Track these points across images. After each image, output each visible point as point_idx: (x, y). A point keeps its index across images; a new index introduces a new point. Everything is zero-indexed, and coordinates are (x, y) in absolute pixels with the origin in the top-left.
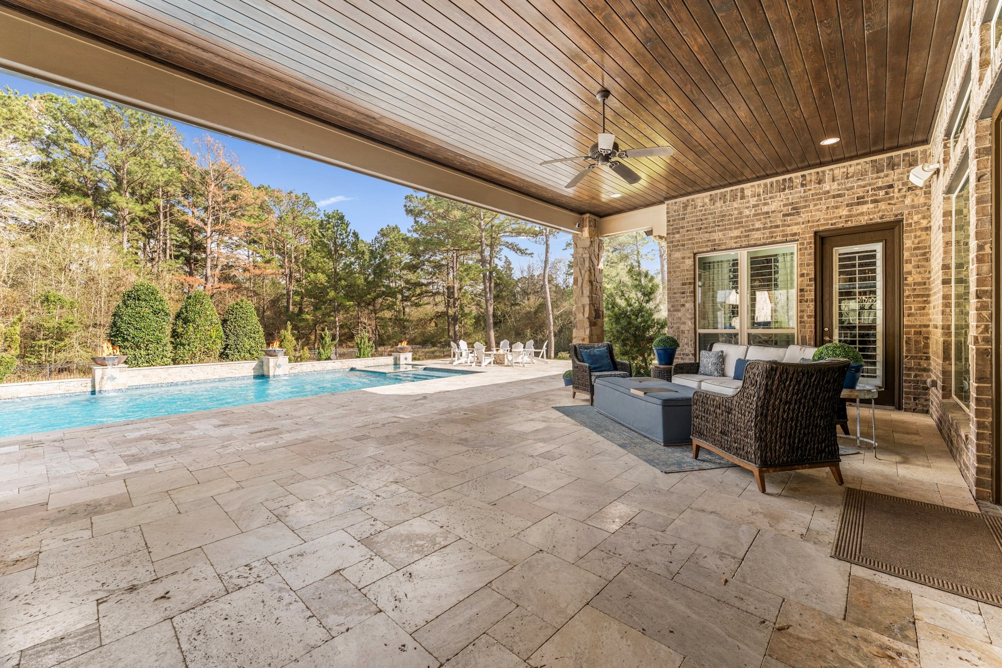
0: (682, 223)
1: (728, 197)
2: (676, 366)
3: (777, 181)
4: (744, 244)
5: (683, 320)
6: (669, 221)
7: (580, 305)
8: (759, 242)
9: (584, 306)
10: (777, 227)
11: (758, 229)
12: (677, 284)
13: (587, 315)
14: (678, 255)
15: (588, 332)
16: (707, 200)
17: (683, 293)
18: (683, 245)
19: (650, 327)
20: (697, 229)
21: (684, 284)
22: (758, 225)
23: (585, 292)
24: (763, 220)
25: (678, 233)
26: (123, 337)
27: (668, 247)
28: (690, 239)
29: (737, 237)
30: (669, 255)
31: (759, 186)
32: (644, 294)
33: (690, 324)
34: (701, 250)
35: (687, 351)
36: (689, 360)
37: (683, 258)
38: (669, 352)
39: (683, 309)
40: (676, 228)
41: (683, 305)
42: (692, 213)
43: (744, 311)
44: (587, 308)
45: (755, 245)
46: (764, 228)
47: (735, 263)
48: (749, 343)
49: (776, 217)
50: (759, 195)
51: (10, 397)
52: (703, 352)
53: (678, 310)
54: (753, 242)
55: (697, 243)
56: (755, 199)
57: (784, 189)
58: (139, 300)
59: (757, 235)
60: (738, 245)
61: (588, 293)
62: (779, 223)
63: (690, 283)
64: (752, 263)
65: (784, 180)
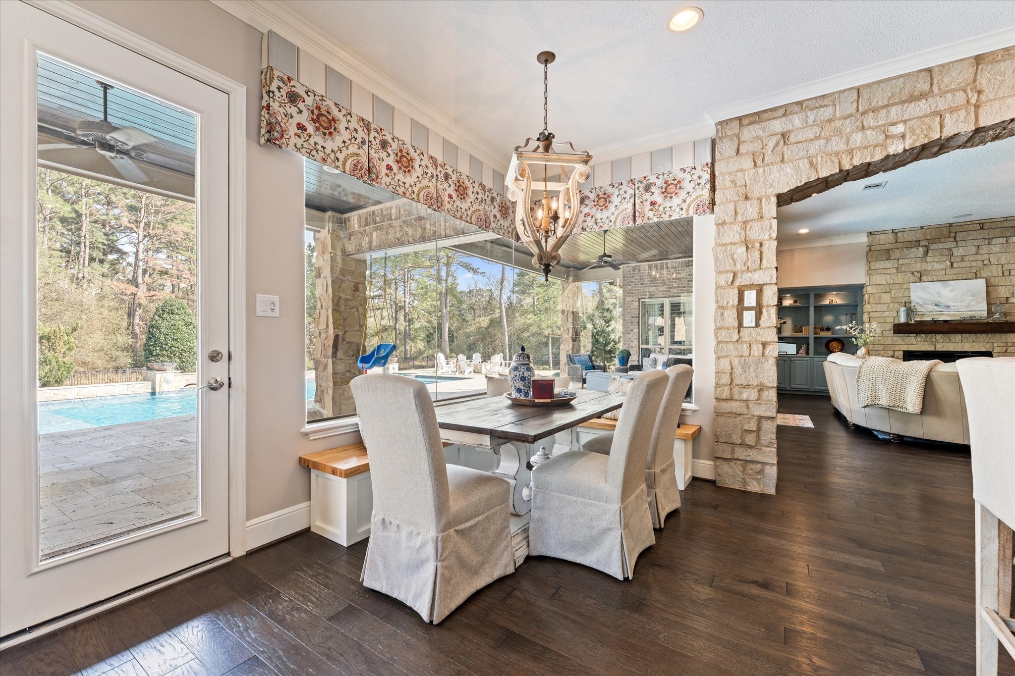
0: (632, 279)
1: (659, 266)
2: (630, 366)
3: (685, 261)
4: (668, 295)
5: (632, 339)
6: (624, 277)
7: (566, 328)
8: (675, 295)
9: (568, 329)
10: (685, 287)
11: (675, 288)
12: (628, 317)
13: (570, 335)
14: (629, 299)
15: (571, 346)
16: (647, 267)
17: (632, 323)
18: (632, 293)
19: (609, 343)
20: (641, 284)
21: (633, 317)
22: (675, 285)
23: (569, 319)
24: (678, 282)
25: (630, 285)
26: (161, 347)
27: (623, 294)
28: (637, 290)
29: (663, 291)
30: (624, 299)
31: (676, 262)
32: (605, 322)
33: (636, 342)
34: (643, 297)
35: (634, 359)
36: (636, 363)
37: (632, 301)
38: (625, 357)
39: (632, 333)
40: (628, 282)
41: (632, 330)
42: (638, 274)
43: (667, 331)
44: (571, 331)
45: (673, 297)
46: (678, 287)
47: (662, 306)
48: (669, 353)
49: (684, 281)
50: (675, 268)
51: (91, 396)
52: (645, 359)
53: (629, 334)
54: (671, 295)
55: (641, 292)
56: (674, 270)
57: (689, 266)
58: (172, 314)
59: (674, 290)
60: (664, 296)
61: (571, 321)
62: (686, 285)
63: (636, 317)
64: (672, 307)
65: (689, 261)
